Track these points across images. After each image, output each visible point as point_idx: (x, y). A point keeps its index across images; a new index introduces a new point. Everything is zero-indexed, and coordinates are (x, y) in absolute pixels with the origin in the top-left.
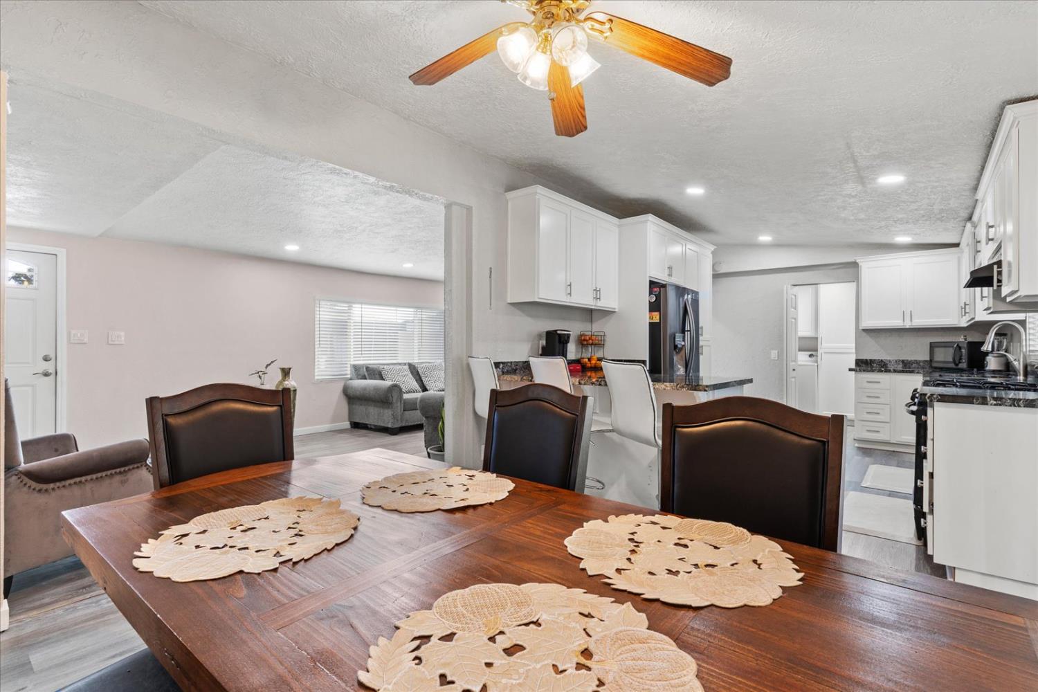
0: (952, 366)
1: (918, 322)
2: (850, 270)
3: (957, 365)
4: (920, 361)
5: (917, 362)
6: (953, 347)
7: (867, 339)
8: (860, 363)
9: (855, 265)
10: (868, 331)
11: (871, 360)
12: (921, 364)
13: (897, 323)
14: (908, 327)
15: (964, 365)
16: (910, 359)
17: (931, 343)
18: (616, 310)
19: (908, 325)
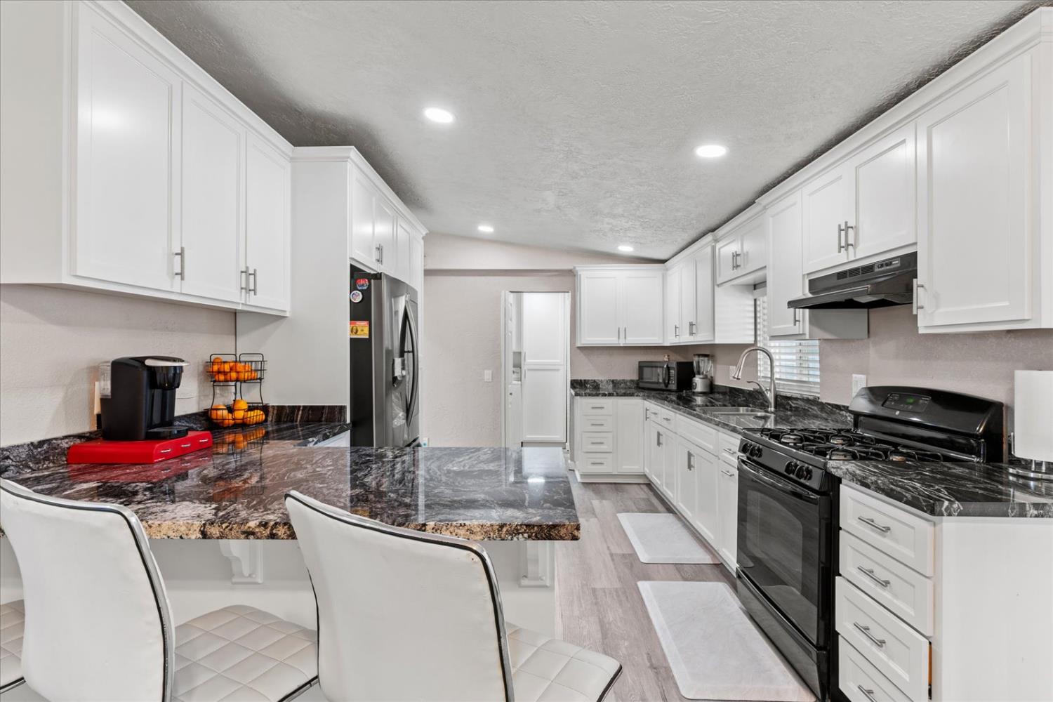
0: (662, 386)
1: (633, 340)
2: (566, 280)
3: (667, 386)
4: (627, 381)
5: (624, 382)
6: (663, 367)
7: (581, 357)
8: (575, 384)
9: (571, 273)
10: (582, 349)
11: (585, 380)
12: (628, 384)
13: (612, 340)
14: (622, 345)
15: (673, 386)
16: (618, 379)
17: (640, 362)
18: (288, 314)
19: (622, 343)
